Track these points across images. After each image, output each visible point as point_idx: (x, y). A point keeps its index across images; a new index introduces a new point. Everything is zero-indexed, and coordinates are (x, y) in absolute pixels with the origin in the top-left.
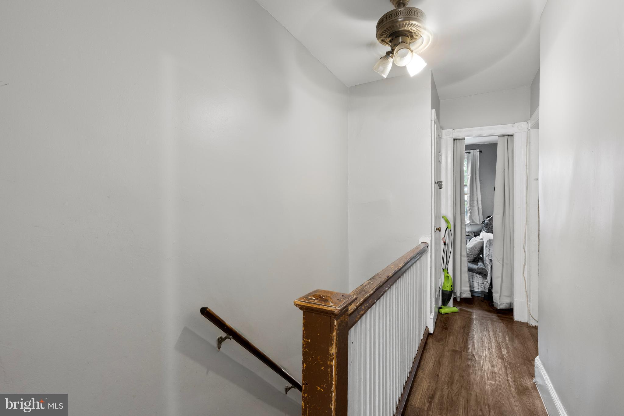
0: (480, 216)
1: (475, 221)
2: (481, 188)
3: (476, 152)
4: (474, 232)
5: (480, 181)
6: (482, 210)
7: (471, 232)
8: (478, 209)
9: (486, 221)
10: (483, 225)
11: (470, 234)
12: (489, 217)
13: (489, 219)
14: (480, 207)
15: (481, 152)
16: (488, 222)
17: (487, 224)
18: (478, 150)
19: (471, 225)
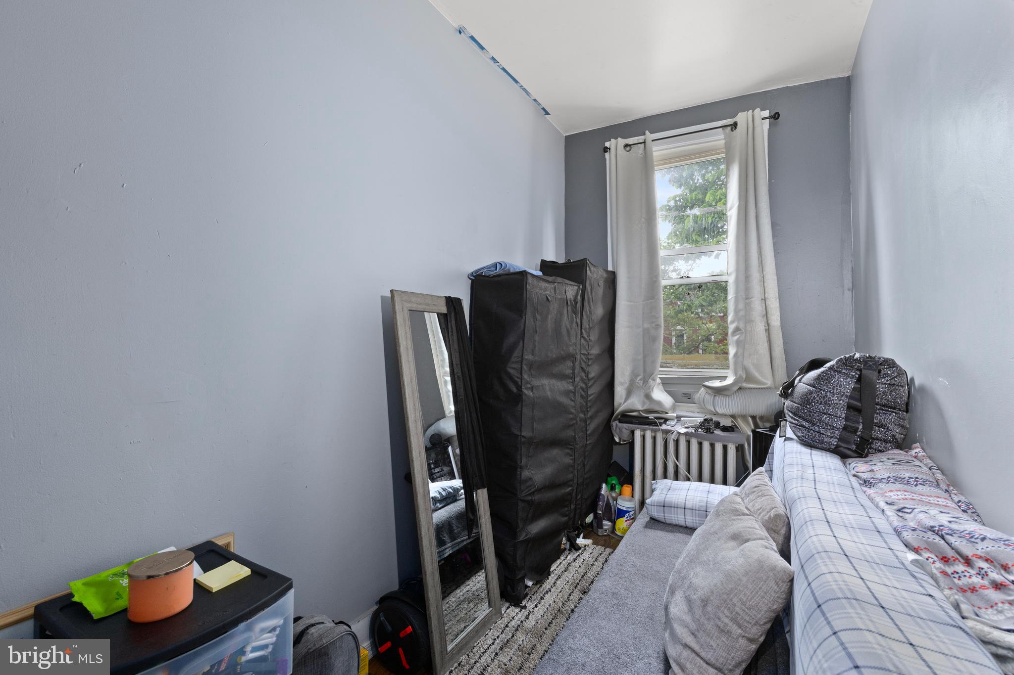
0: (774, 354)
1: (757, 375)
2: (777, 253)
3: (758, 121)
4: (754, 418)
5: (774, 225)
6: (781, 335)
7: (744, 417)
8: (768, 330)
9: (802, 385)
10: (788, 403)
11: (741, 424)
12: (815, 364)
13: (819, 378)
14: (776, 320)
15: (775, 117)
16: (811, 393)
17: (806, 400)
18: (766, 113)
19: (740, 388)
